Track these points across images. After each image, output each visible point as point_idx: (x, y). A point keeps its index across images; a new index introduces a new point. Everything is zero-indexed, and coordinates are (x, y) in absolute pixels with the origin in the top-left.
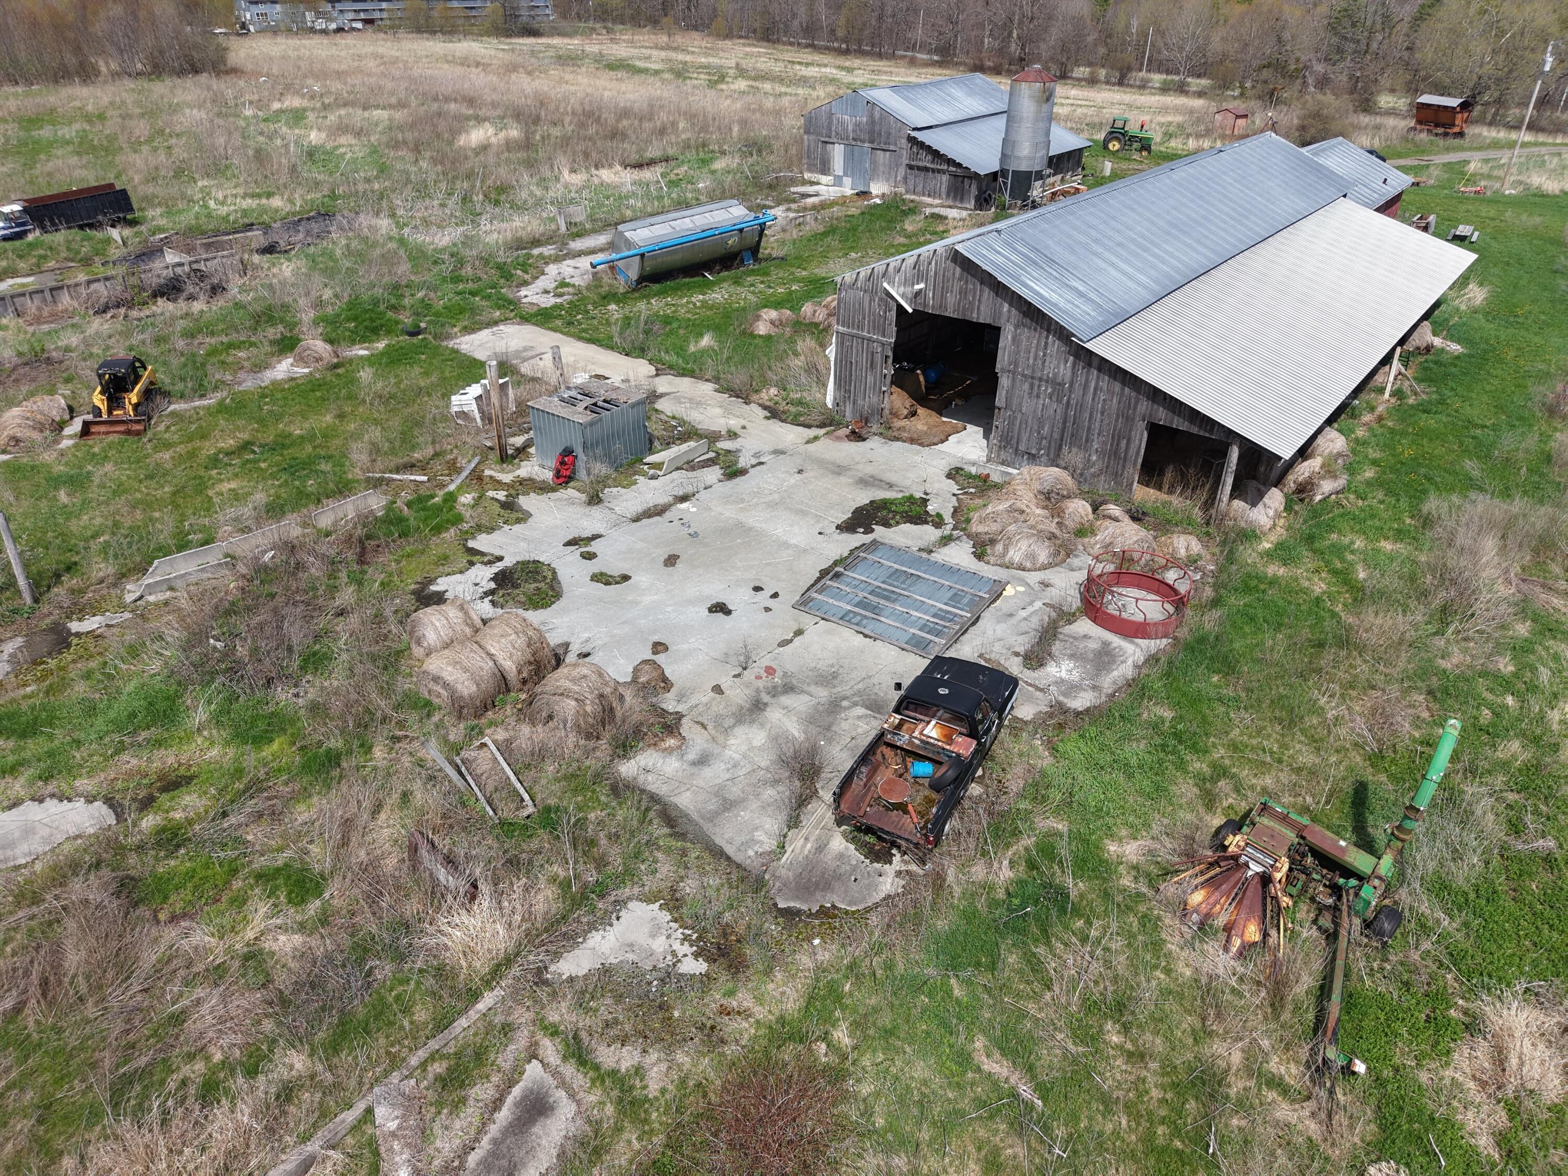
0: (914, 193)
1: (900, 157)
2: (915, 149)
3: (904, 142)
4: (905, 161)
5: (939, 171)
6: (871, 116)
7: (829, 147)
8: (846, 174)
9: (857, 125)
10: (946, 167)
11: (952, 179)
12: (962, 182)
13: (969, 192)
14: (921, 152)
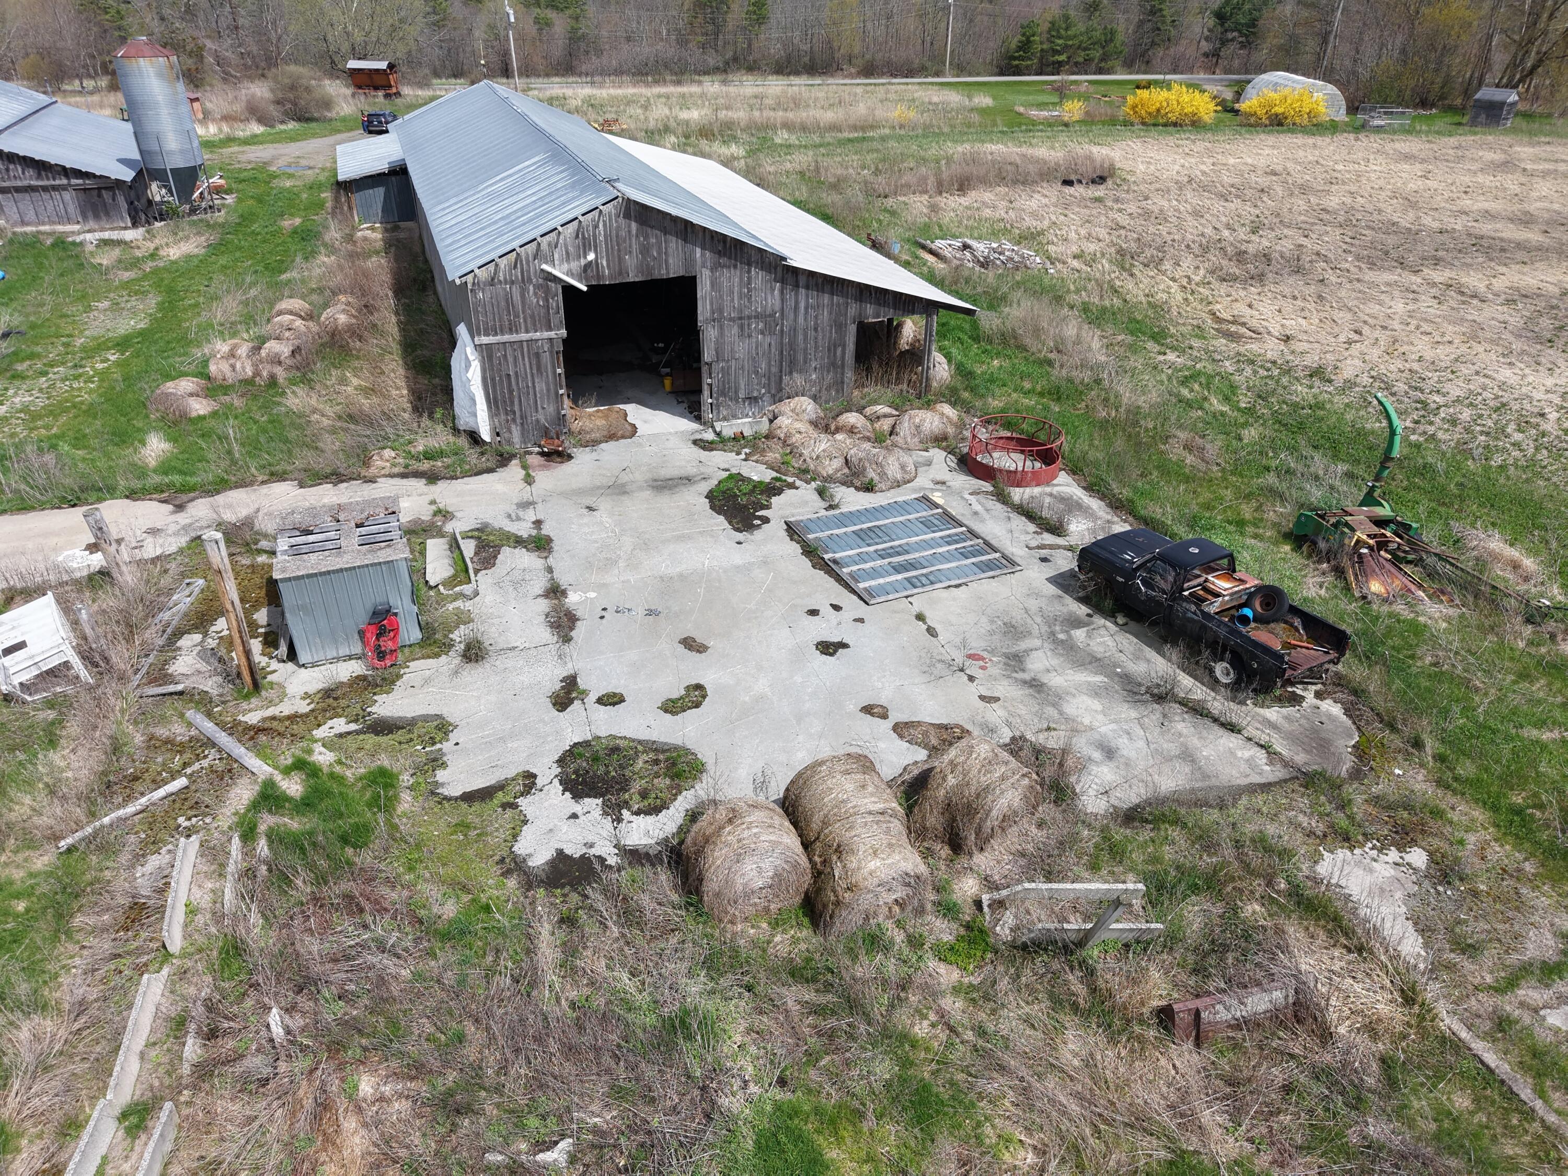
5: (55, 188)
10: (65, 181)
11: (81, 194)
12: (100, 196)
13: (117, 207)
14: (11, 167)
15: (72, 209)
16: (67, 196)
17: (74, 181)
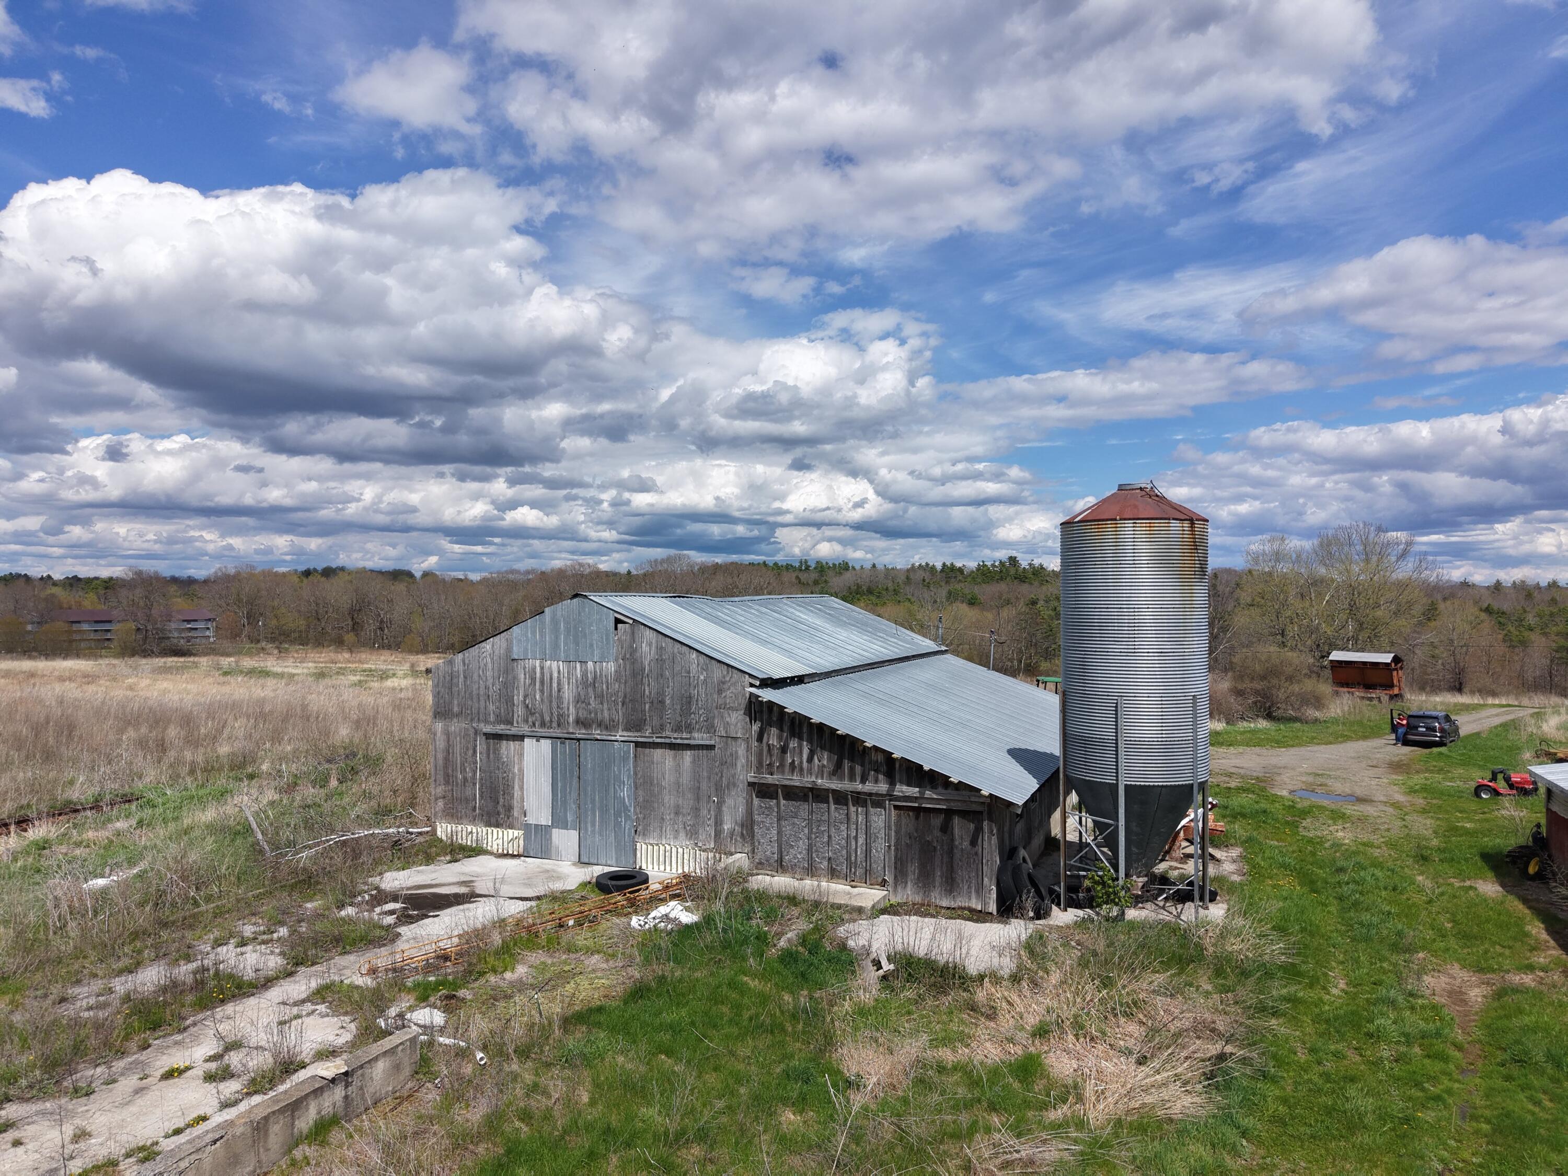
0: (780, 866)
1: (728, 762)
2: (773, 738)
3: (736, 721)
4: (744, 774)
5: (860, 799)
6: (630, 656)
7: (508, 749)
8: (559, 821)
9: (589, 684)
10: (883, 787)
11: (908, 822)
12: (946, 828)
13: (976, 859)
14: (793, 744)
15: (881, 850)
16: (879, 819)
17: (902, 789)
